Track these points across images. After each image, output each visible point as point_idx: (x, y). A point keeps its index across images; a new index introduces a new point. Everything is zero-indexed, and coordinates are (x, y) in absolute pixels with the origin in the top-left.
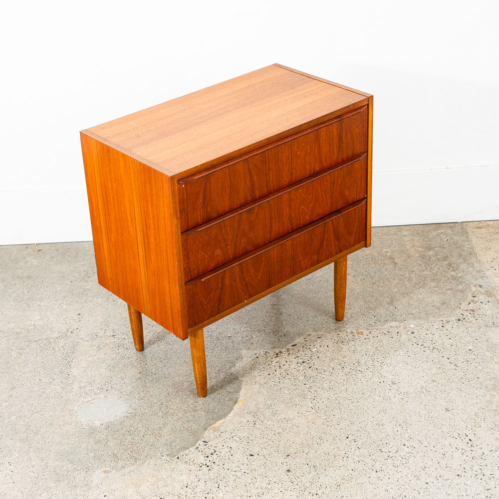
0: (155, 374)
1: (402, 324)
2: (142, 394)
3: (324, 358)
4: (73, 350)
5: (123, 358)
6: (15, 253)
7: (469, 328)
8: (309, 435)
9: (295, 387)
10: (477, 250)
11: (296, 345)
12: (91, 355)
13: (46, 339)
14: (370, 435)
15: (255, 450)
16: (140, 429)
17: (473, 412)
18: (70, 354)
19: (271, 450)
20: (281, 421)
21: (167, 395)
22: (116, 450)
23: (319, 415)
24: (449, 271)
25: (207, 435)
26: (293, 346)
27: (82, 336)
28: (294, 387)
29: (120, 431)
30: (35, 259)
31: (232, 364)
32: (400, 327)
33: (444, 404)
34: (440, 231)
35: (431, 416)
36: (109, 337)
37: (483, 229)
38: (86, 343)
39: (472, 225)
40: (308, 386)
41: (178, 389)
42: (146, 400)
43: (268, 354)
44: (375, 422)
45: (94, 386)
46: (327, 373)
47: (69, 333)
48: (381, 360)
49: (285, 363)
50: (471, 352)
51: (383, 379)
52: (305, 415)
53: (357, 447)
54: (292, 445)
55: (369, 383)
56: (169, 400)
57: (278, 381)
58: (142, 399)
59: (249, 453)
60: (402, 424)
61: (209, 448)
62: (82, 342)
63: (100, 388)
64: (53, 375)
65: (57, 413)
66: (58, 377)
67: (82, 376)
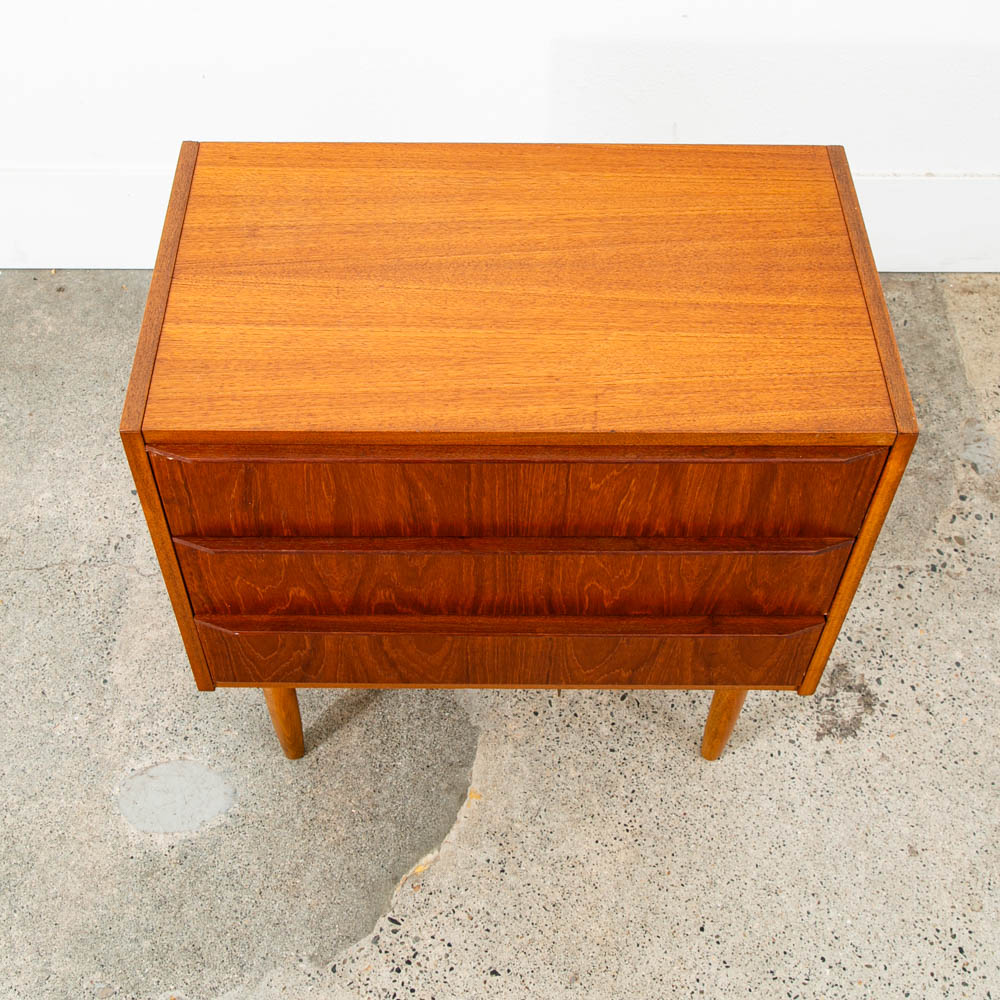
2: (261, 756)
4: (117, 604)
6: (10, 291)
7: (955, 596)
8: (620, 915)
9: (592, 758)
10: (966, 357)
12: (155, 622)
13: (63, 564)
14: (750, 924)
15: (504, 955)
16: (252, 867)
17: (966, 863)
18: (111, 617)
19: (538, 958)
20: (558, 865)
22: (199, 934)
23: (641, 850)
25: (402, 897)
27: (138, 562)
28: (589, 758)
29: (211, 872)
30: (50, 314)
33: (906, 830)
34: (889, 295)
35: (880, 868)
37: (976, 295)
39: (955, 281)
40: (618, 756)
42: (270, 776)
44: (761, 883)
45: (159, 722)
47: (111, 549)
50: (959, 670)
51: (777, 745)
52: (611, 849)
53: (723, 959)
54: (583, 946)
55: (749, 754)
56: (319, 779)
57: (555, 734)
58: (261, 771)
59: (489, 964)
60: (819, 892)
61: (402, 943)
62: (137, 580)
63: (170, 730)
64: (72, 679)
65: (76, 802)
66: (84, 688)
67: (133, 687)
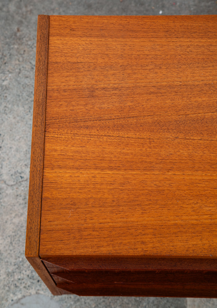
56: (108, 304)
62: (5, 188)
63: (30, 276)
67: (9, 252)
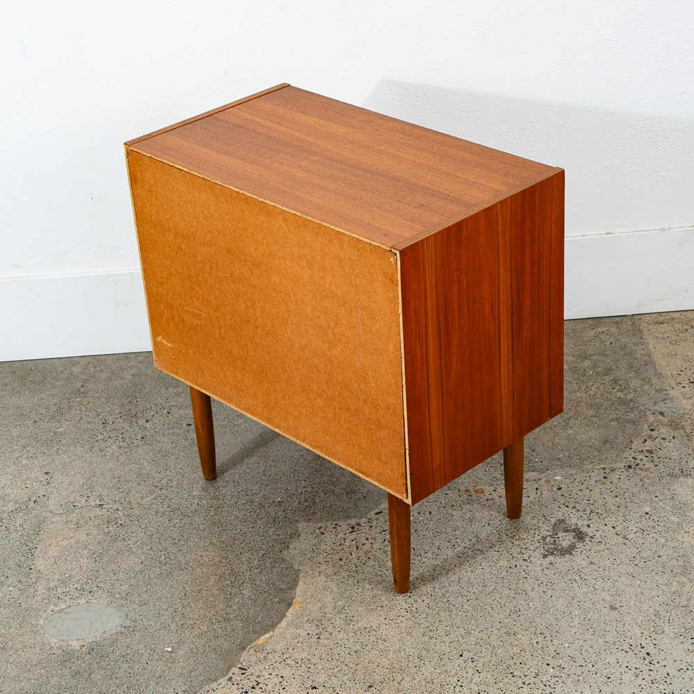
0: (165, 564)
1: (543, 475)
2: (145, 596)
3: (424, 531)
4: (37, 530)
5: (116, 540)
7: (645, 480)
8: (403, 653)
10: (657, 358)
11: (381, 512)
12: (65, 536)
14: (496, 651)
15: (321, 678)
16: (140, 651)
17: (651, 611)
18: (33, 537)
19: (345, 678)
20: (359, 632)
21: (184, 597)
22: (104, 687)
23: (417, 621)
24: (615, 391)
25: (246, 657)
26: (377, 514)
27: (51, 508)
29: (111, 655)
31: (283, 546)
32: (540, 479)
33: (608, 598)
34: (599, 330)
35: (589, 617)
36: (93, 507)
37: (664, 325)
38: (58, 518)
39: (649, 318)
41: (200, 587)
42: (152, 606)
43: (339, 528)
44: (503, 631)
45: (71, 586)
46: (429, 555)
47: (32, 503)
48: (511, 533)
49: (365, 541)
50: (647, 516)
51: (514, 562)
52: (396, 621)
53: (476, 669)
54: (377, 670)
55: (494, 568)
57: (354, 569)
58: (145, 604)
59: (311, 684)
60: (545, 632)
61: (249, 679)
62: (51, 517)
63: (79, 589)
64: (6, 570)
65: (12, 630)
66: (15, 573)
67: (51, 570)
